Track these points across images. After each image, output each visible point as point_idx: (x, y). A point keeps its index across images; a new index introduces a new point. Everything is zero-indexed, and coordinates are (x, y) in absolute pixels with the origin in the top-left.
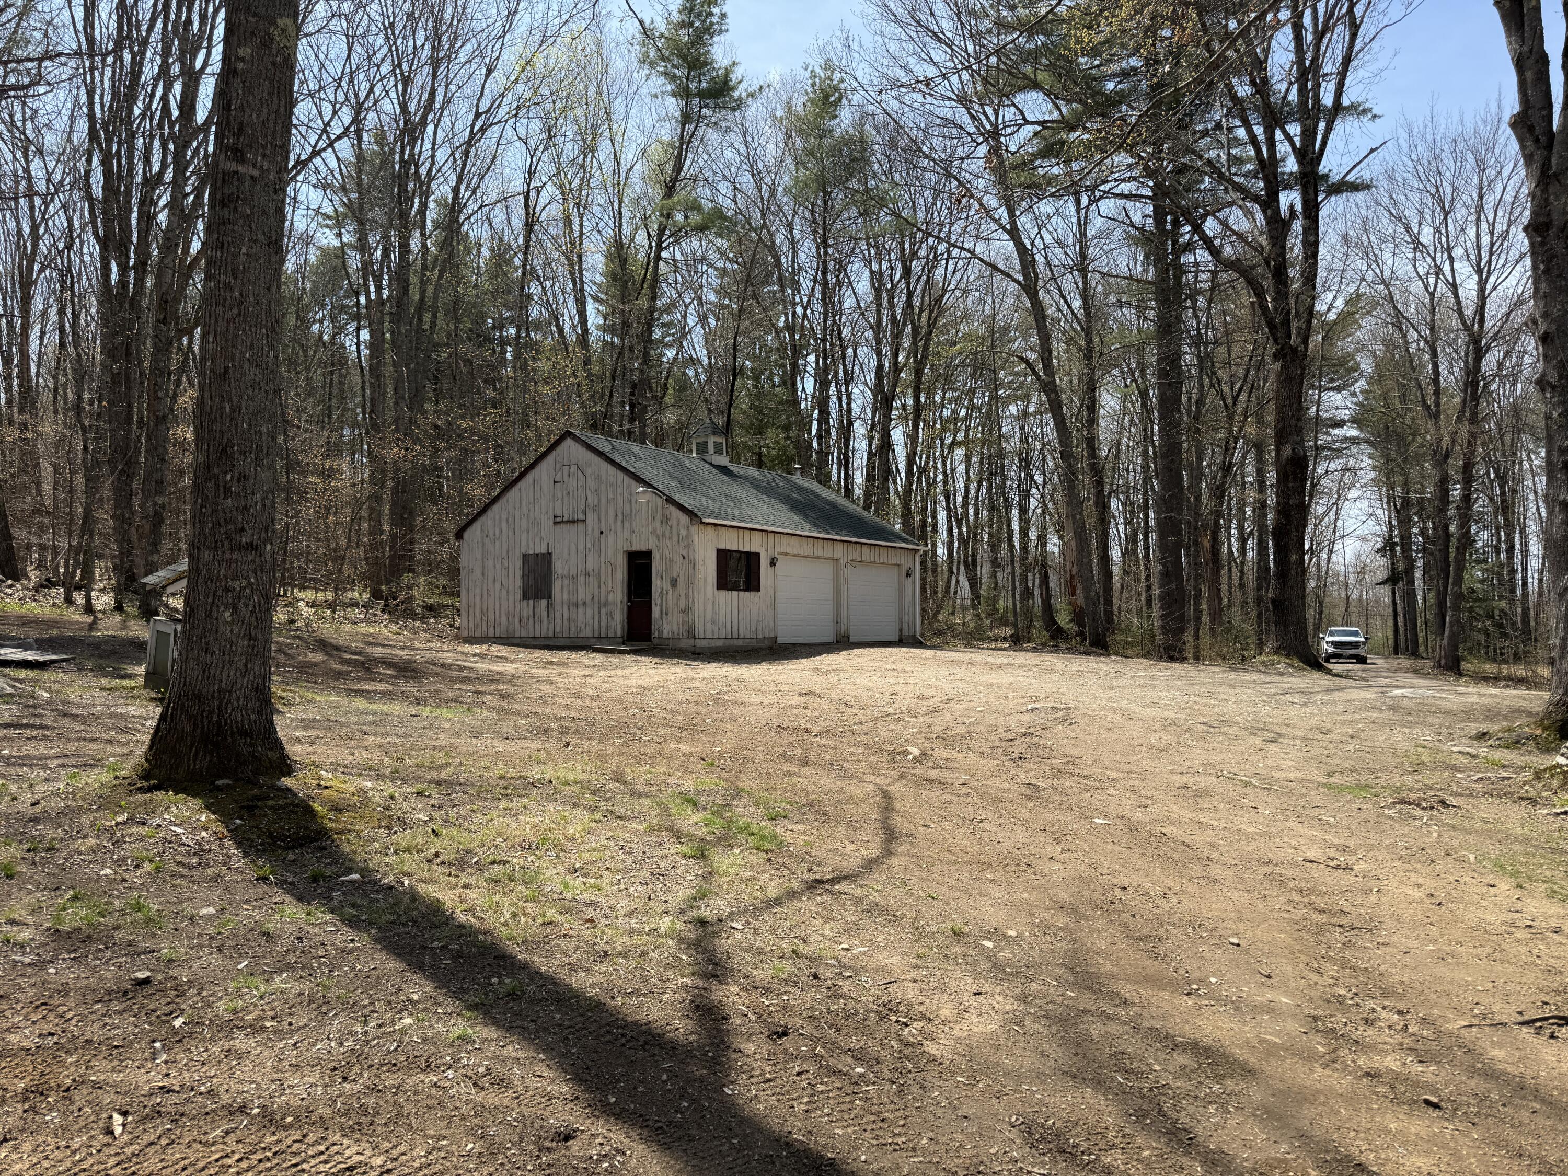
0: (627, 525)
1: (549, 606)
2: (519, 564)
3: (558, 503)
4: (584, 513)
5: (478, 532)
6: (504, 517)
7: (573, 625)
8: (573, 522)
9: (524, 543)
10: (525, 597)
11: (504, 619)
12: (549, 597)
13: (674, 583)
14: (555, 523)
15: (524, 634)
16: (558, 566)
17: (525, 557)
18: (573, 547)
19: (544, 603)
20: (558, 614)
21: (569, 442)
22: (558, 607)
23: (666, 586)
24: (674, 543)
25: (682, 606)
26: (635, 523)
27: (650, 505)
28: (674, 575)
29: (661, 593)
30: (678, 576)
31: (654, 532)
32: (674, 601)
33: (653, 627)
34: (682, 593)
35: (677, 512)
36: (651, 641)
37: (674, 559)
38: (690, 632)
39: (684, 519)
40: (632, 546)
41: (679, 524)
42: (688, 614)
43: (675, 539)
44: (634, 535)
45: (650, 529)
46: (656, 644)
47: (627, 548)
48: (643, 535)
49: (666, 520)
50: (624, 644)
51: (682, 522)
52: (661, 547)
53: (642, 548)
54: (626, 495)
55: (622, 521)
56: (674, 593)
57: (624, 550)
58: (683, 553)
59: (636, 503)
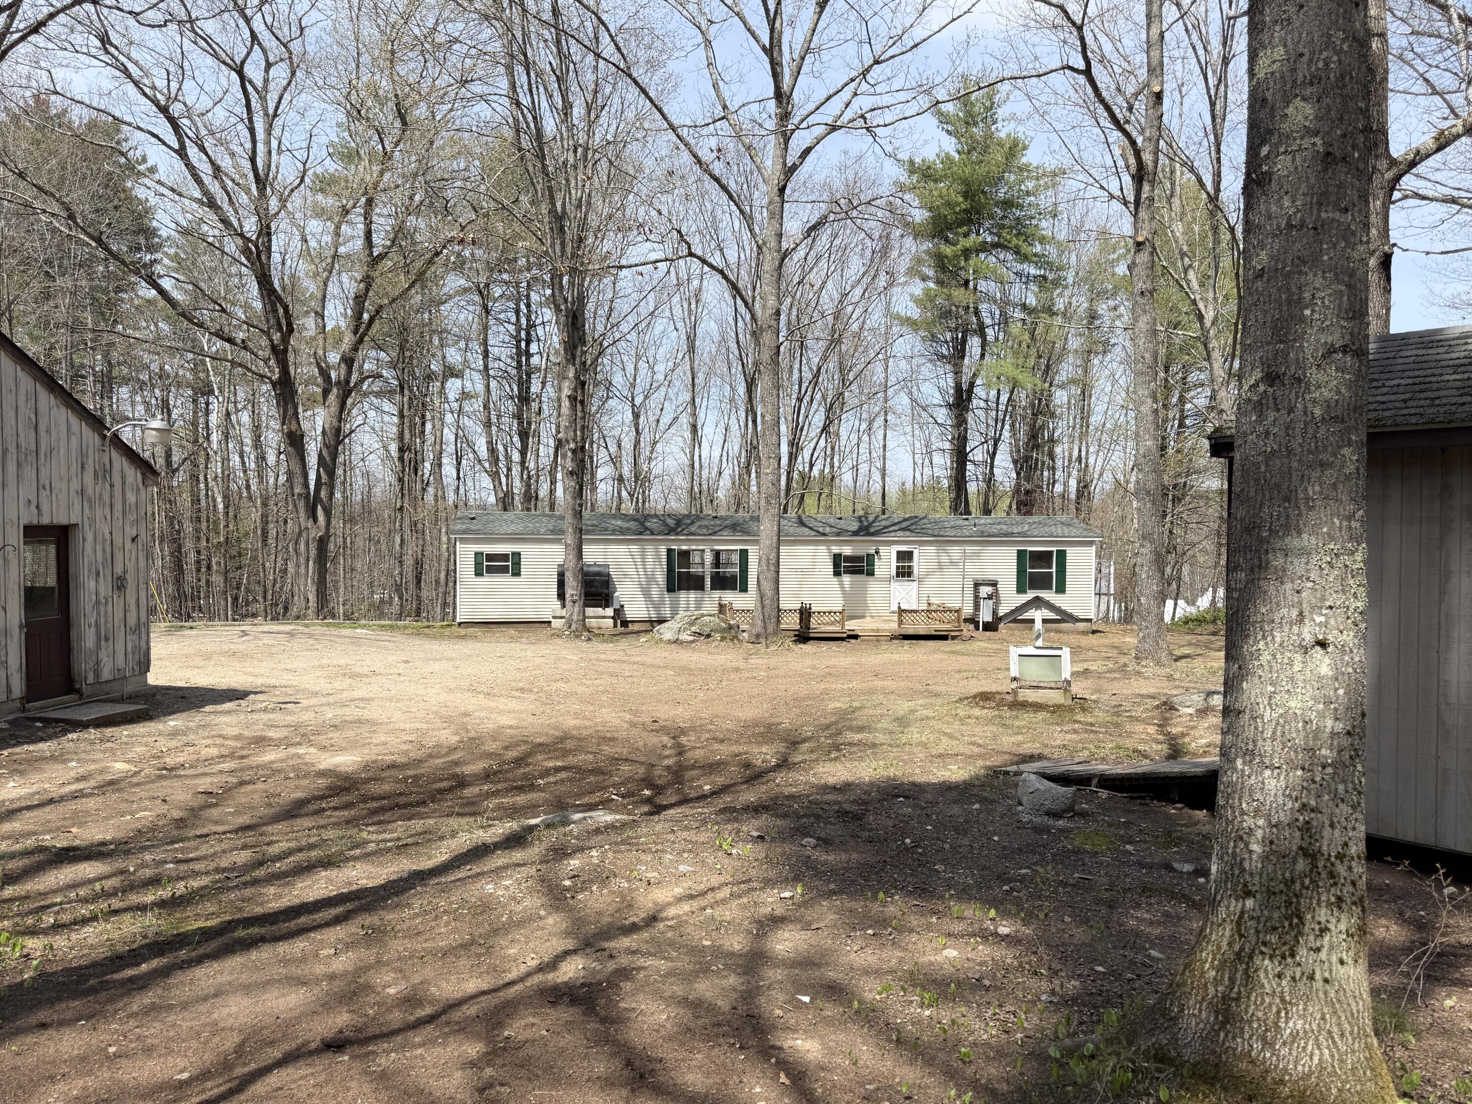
0: (29, 471)
13: (120, 585)
23: (105, 588)
24: (118, 513)
25: (132, 621)
26: (44, 473)
27: (74, 441)
28: (119, 569)
29: (98, 602)
30: (125, 572)
31: (82, 492)
32: (119, 615)
33: (83, 666)
34: (132, 601)
35: (119, 462)
36: (78, 692)
37: (118, 542)
38: (145, 665)
39: (133, 475)
40: (40, 513)
41: (124, 483)
42: (141, 631)
43: (118, 507)
44: (44, 494)
45: (75, 485)
46: (88, 696)
47: (30, 517)
48: (63, 496)
49: (104, 473)
50: (24, 710)
51: (130, 479)
52: (93, 520)
53: (64, 521)
54: (26, 411)
55: (19, 465)
56: (119, 603)
57: (24, 521)
58: (131, 532)
59: (48, 431)
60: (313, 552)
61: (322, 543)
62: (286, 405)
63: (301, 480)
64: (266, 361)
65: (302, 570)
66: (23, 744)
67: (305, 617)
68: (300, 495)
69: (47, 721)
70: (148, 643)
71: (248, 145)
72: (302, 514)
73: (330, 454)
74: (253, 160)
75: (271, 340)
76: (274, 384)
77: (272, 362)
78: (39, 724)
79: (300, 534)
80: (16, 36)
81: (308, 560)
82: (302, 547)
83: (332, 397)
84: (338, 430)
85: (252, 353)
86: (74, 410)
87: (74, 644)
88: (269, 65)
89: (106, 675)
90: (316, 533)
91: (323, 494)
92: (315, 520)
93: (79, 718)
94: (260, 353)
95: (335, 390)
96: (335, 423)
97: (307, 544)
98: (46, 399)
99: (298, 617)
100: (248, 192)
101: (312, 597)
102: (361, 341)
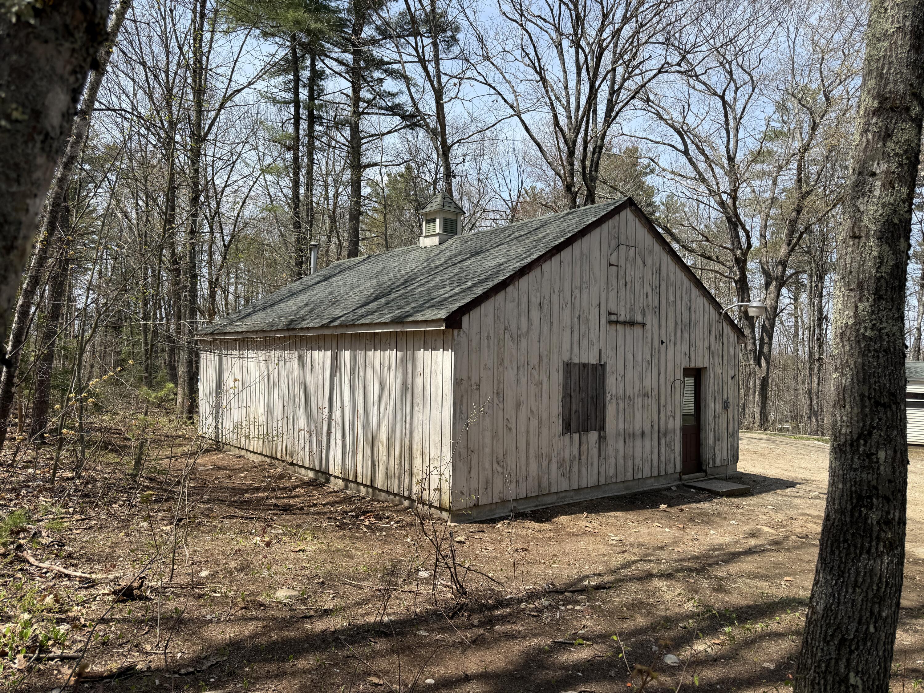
0: (686, 336)
1: (602, 439)
2: (557, 378)
3: (613, 294)
4: (644, 314)
5: (490, 320)
6: (535, 301)
7: (630, 463)
8: (632, 324)
9: (566, 346)
10: (567, 427)
11: (533, 466)
12: (603, 428)
13: (726, 406)
14: (610, 322)
15: (565, 486)
16: (611, 383)
17: (568, 367)
18: (630, 356)
19: (593, 436)
20: (611, 451)
21: (627, 214)
22: (611, 441)
23: (718, 409)
24: (725, 362)
25: (731, 429)
26: (693, 335)
27: (707, 316)
28: (725, 396)
29: (715, 416)
30: (728, 398)
31: (709, 348)
32: (725, 425)
33: (707, 455)
34: (731, 416)
35: (727, 329)
36: (705, 471)
37: (725, 379)
38: (736, 458)
39: (733, 337)
40: (690, 361)
41: (728, 342)
42: (735, 436)
43: (726, 357)
44: (692, 349)
45: (706, 344)
46: (710, 475)
47: (685, 363)
48: (701, 350)
49: (719, 336)
50: (681, 480)
51: (731, 340)
52: (714, 365)
53: (699, 365)
54: (686, 300)
55: (682, 332)
56: (725, 417)
57: (683, 366)
58: (731, 373)
59: (695, 311)
60: (758, 387)
61: (765, 382)
62: (743, 294)
63: (752, 341)
64: (731, 268)
65: (751, 398)
66: (693, 502)
67: (753, 428)
68: (751, 350)
69: (699, 489)
70: (738, 444)
71: (725, 140)
72: (752, 362)
73: (770, 324)
74: (727, 147)
75: (735, 255)
76: (736, 282)
77: (735, 269)
78: (693, 490)
79: (750, 375)
80: (621, 104)
81: (755, 392)
82: (752, 383)
83: (772, 288)
84: (776, 308)
85: (723, 264)
86: (706, 297)
87: (703, 441)
88: (737, 89)
89: (718, 463)
90: (761, 375)
91: (765, 350)
92: (760, 366)
93: (717, 490)
94: (728, 264)
95: (774, 283)
96: (774, 304)
97: (755, 381)
98: (695, 292)
99: (748, 428)
100: (723, 167)
101: (757, 416)
102: (792, 250)
